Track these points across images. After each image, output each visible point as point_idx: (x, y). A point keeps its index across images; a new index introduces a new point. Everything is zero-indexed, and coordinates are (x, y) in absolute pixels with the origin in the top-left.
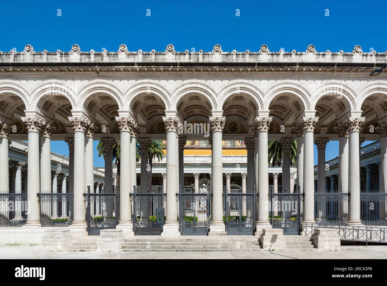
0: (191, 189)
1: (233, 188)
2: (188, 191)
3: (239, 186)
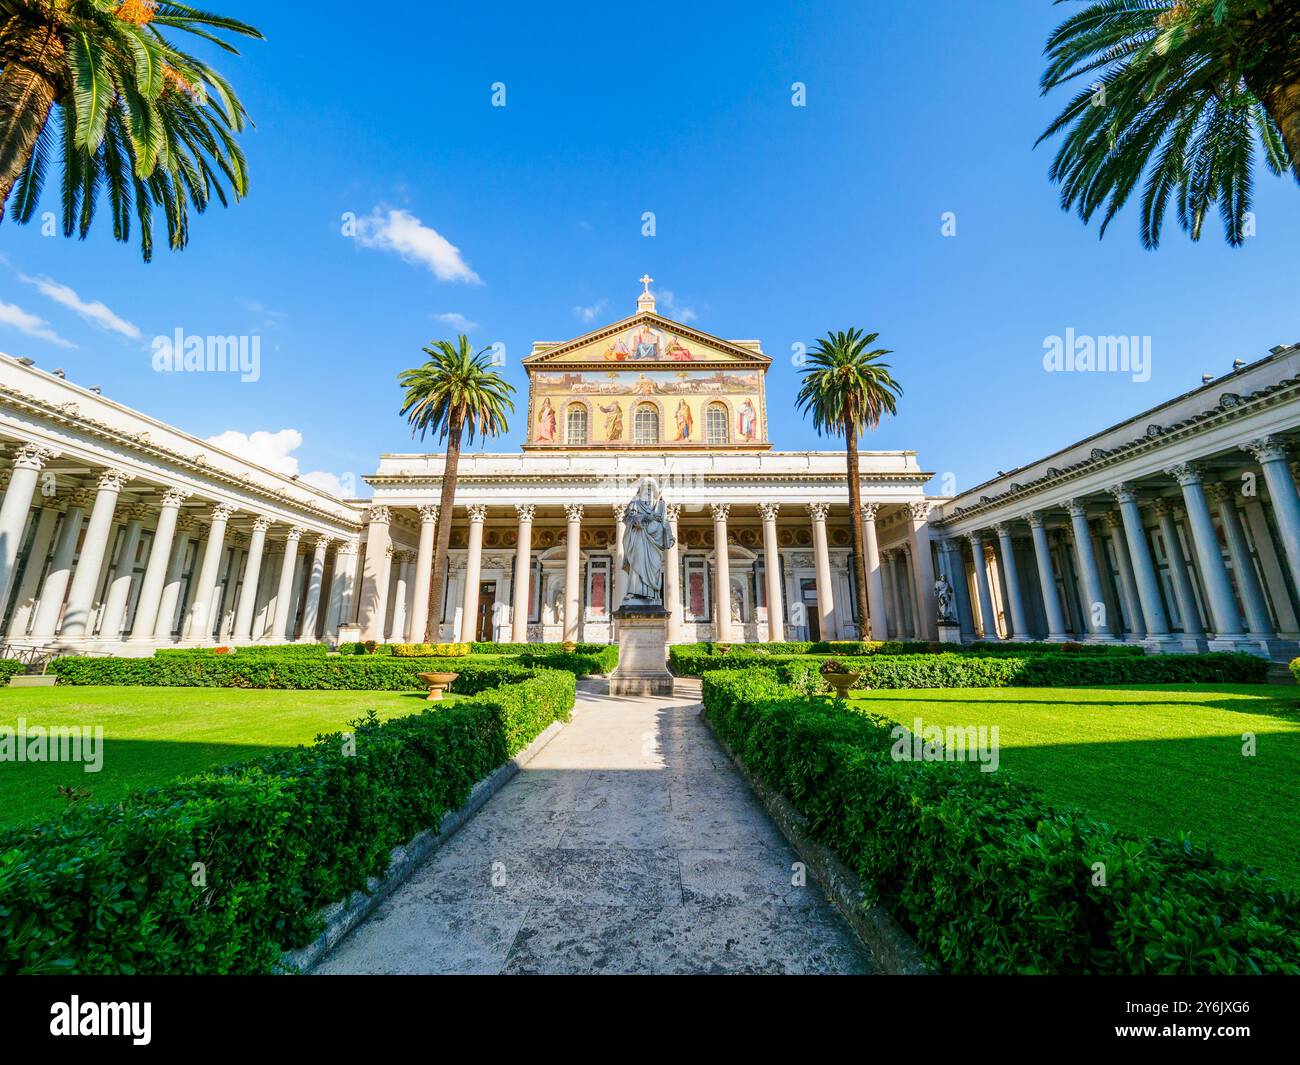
0: (607, 560)
1: (732, 556)
2: (599, 566)
3: (749, 552)
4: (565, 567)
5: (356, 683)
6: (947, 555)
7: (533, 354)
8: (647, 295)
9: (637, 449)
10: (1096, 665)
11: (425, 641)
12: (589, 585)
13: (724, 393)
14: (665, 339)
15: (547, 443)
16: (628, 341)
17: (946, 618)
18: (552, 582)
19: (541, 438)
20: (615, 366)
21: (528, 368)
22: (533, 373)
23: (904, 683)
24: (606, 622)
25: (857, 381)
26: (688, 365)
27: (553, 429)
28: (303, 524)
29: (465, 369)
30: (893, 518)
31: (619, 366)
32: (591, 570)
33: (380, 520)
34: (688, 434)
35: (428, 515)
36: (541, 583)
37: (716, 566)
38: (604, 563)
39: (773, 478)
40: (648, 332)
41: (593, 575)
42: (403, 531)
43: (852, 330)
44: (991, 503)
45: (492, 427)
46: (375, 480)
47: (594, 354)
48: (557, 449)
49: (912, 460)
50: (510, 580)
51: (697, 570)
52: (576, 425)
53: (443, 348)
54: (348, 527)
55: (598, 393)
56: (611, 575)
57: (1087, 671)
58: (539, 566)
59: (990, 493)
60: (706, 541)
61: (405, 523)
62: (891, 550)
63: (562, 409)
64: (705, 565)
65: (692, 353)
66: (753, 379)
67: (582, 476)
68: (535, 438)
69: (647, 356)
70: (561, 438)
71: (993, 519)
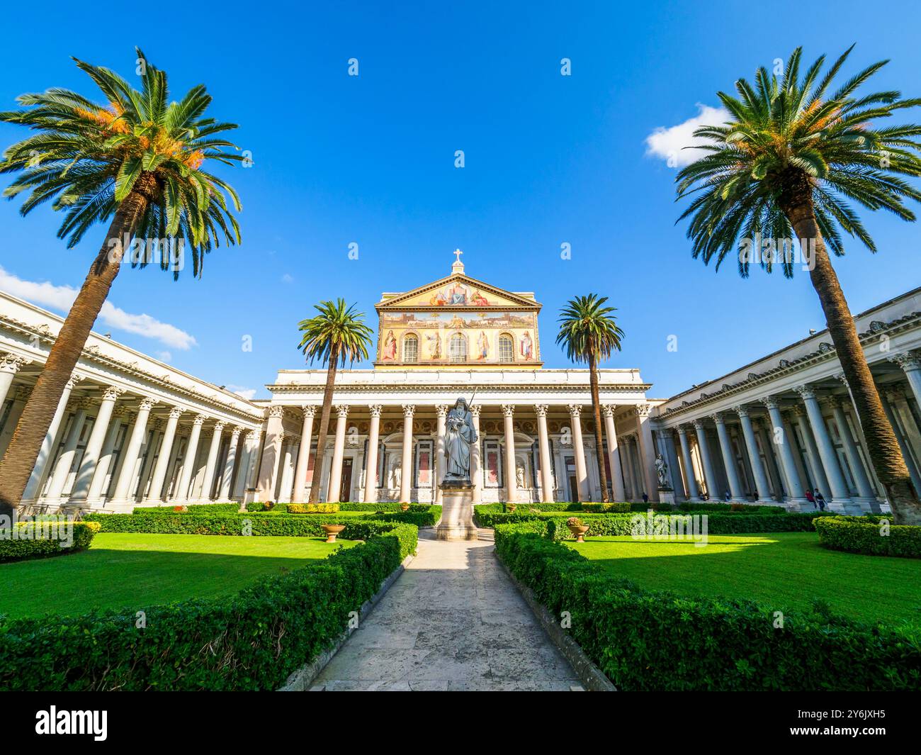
1: (516, 440)
2: (425, 447)
3: (529, 437)
4: (402, 448)
5: (276, 531)
6: (664, 441)
7: (382, 301)
8: (458, 262)
9: (451, 365)
10: (741, 520)
11: (310, 502)
12: (418, 461)
13: (510, 328)
14: (471, 291)
15: (390, 361)
16: (445, 292)
17: (664, 485)
18: (392, 459)
19: (386, 357)
20: (437, 309)
21: (378, 311)
22: (381, 313)
23: (622, 532)
24: (429, 488)
25: (594, 328)
26: (486, 309)
27: (394, 352)
28: (225, 419)
29: (342, 319)
30: (626, 415)
31: (440, 309)
32: (419, 450)
33: (276, 415)
34: (486, 356)
35: (309, 412)
36: (384, 459)
37: (506, 447)
38: (429, 445)
39: (543, 387)
40: (459, 287)
41: (421, 453)
42: (292, 423)
43: (591, 294)
44: (689, 407)
45: (358, 357)
46: (274, 388)
47: (423, 301)
48: (397, 365)
49: (637, 375)
50: (362, 457)
51: (493, 450)
52: (410, 348)
53: (328, 306)
54: (254, 420)
55: (425, 327)
56: (433, 453)
57: (736, 524)
58: (383, 447)
59: (689, 399)
60: (499, 429)
61: (293, 417)
62: (626, 437)
63: (401, 338)
64: (499, 446)
65: (488, 301)
66: (530, 318)
67: (414, 385)
68: (382, 357)
69: (459, 302)
70: (400, 357)
71: (692, 416)
